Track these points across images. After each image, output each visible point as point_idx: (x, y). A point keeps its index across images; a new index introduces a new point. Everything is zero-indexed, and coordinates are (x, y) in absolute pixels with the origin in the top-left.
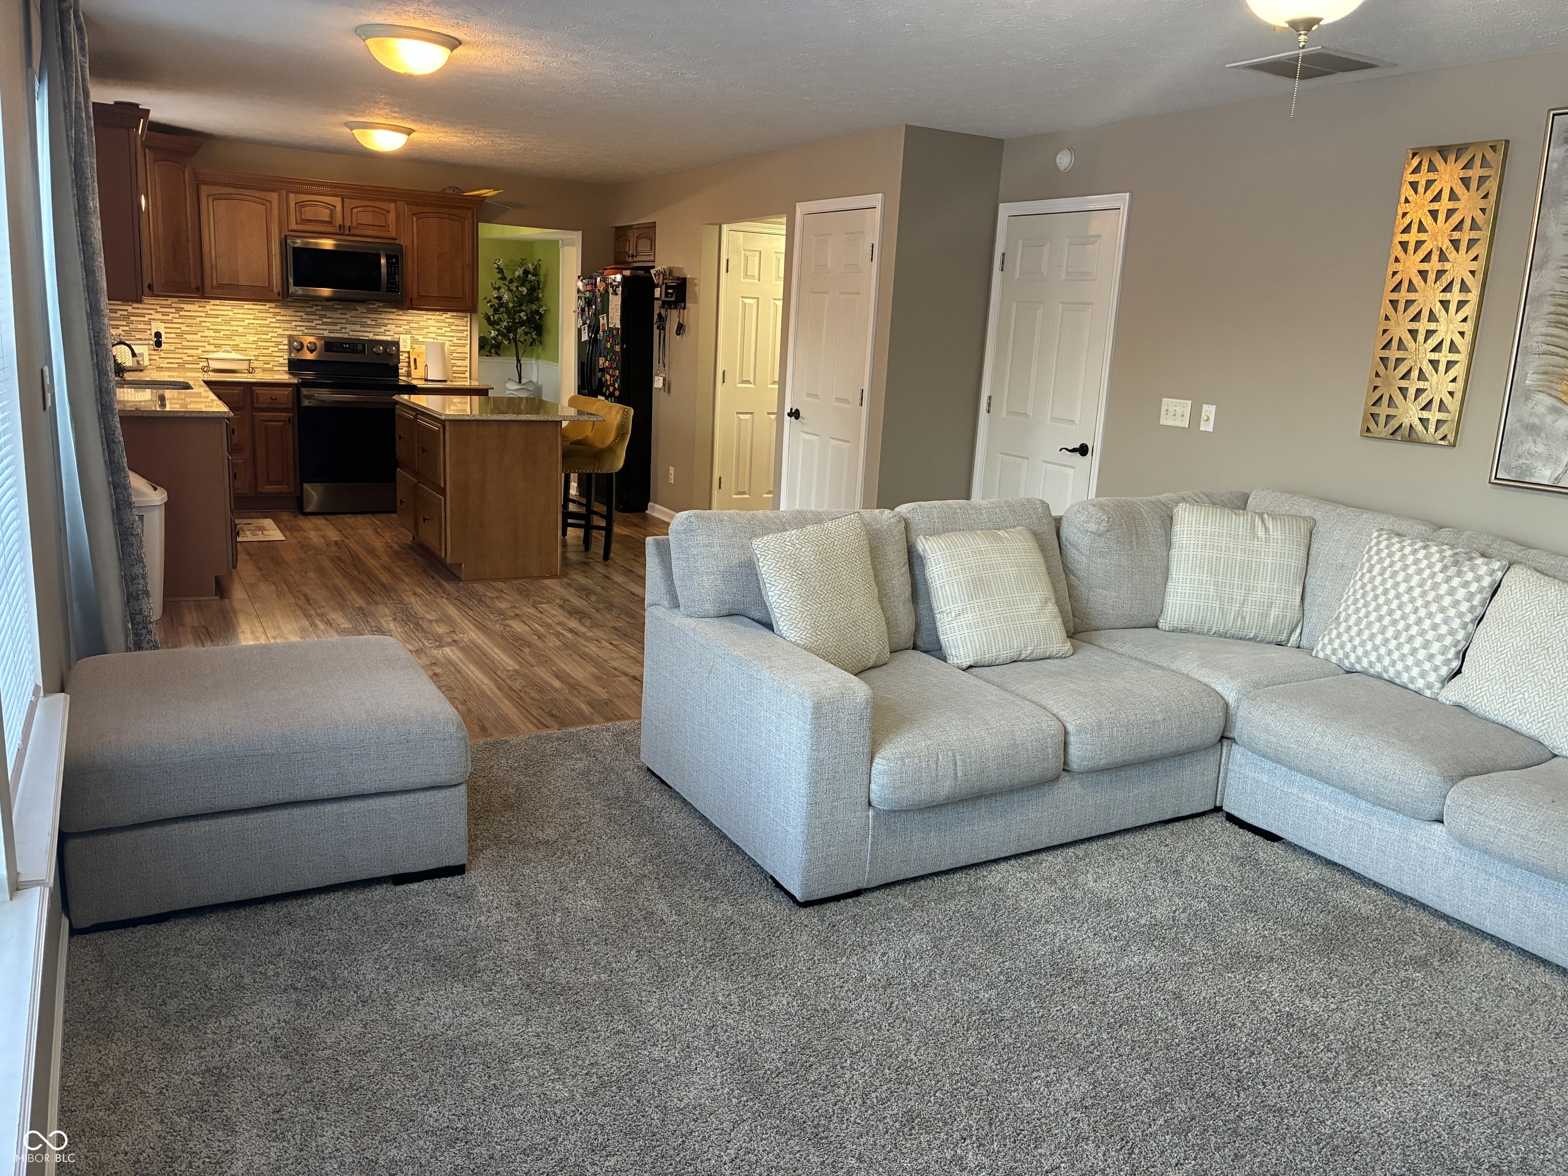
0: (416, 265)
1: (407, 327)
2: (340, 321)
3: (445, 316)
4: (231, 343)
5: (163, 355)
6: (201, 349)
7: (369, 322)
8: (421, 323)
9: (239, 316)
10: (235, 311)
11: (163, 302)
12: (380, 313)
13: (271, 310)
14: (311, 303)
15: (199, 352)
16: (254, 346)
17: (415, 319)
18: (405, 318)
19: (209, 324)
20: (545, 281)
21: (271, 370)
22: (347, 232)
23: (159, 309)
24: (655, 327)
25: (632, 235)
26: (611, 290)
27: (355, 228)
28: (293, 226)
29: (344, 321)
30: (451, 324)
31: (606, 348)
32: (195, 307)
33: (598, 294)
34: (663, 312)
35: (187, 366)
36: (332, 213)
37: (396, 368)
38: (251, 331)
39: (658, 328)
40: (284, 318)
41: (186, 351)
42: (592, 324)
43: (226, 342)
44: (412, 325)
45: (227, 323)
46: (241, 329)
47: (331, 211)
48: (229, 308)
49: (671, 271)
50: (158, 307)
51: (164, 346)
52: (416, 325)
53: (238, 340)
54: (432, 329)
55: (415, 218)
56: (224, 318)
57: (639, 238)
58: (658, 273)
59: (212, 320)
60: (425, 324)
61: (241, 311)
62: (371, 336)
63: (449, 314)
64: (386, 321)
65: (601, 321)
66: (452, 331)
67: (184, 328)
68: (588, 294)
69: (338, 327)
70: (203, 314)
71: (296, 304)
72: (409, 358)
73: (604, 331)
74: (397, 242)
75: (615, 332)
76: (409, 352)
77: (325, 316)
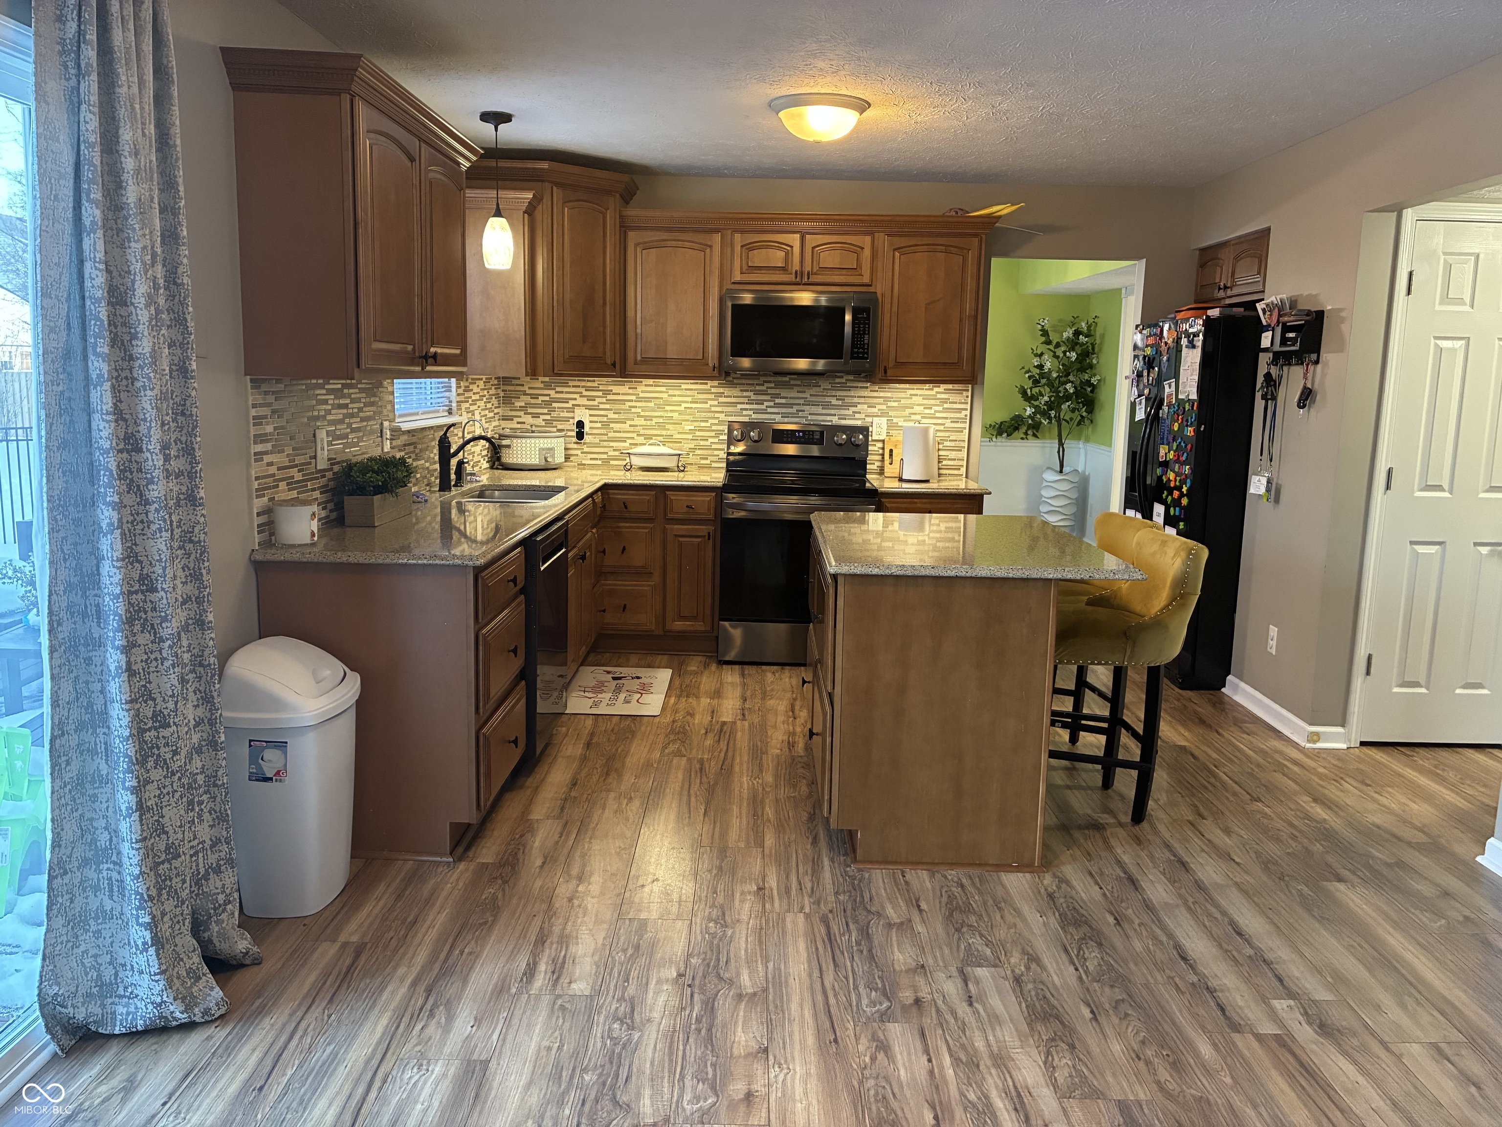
0: (894, 319)
1: (884, 407)
2: (797, 401)
3: (936, 389)
4: (664, 433)
5: (586, 450)
6: (629, 441)
7: (834, 401)
8: (903, 401)
9: (675, 399)
10: (671, 392)
11: (589, 384)
12: (850, 388)
13: (713, 390)
14: (762, 379)
15: (627, 444)
16: (690, 437)
17: (896, 395)
18: (882, 394)
19: (639, 410)
20: (1101, 344)
21: (709, 467)
22: (805, 280)
23: (585, 393)
24: (1258, 395)
25: (1227, 256)
26: (1184, 342)
27: (816, 274)
28: (738, 277)
29: (802, 402)
30: (945, 401)
31: (1171, 430)
32: (625, 389)
33: (1164, 348)
34: (1274, 371)
35: (612, 462)
36: (788, 256)
37: (863, 464)
38: (687, 417)
39: (1264, 397)
40: (729, 400)
41: (612, 444)
42: (1153, 395)
43: (659, 432)
44: (890, 404)
45: (659, 407)
46: (675, 415)
47: (787, 254)
48: (663, 389)
49: (1293, 303)
50: (583, 390)
51: (587, 438)
52: (895, 404)
53: (672, 430)
54: (917, 409)
55: (897, 254)
56: (657, 402)
57: (1237, 259)
58: (1270, 308)
59: (643, 404)
60: (909, 401)
61: (677, 393)
62: (835, 421)
63: (943, 387)
64: (856, 400)
65: (1167, 390)
66: (946, 410)
67: (611, 415)
68: (1149, 351)
69: (794, 410)
70: (634, 398)
71: (744, 381)
72: (883, 449)
73: (1170, 405)
74: (871, 289)
75: (1187, 407)
76: (883, 441)
77: (778, 396)
